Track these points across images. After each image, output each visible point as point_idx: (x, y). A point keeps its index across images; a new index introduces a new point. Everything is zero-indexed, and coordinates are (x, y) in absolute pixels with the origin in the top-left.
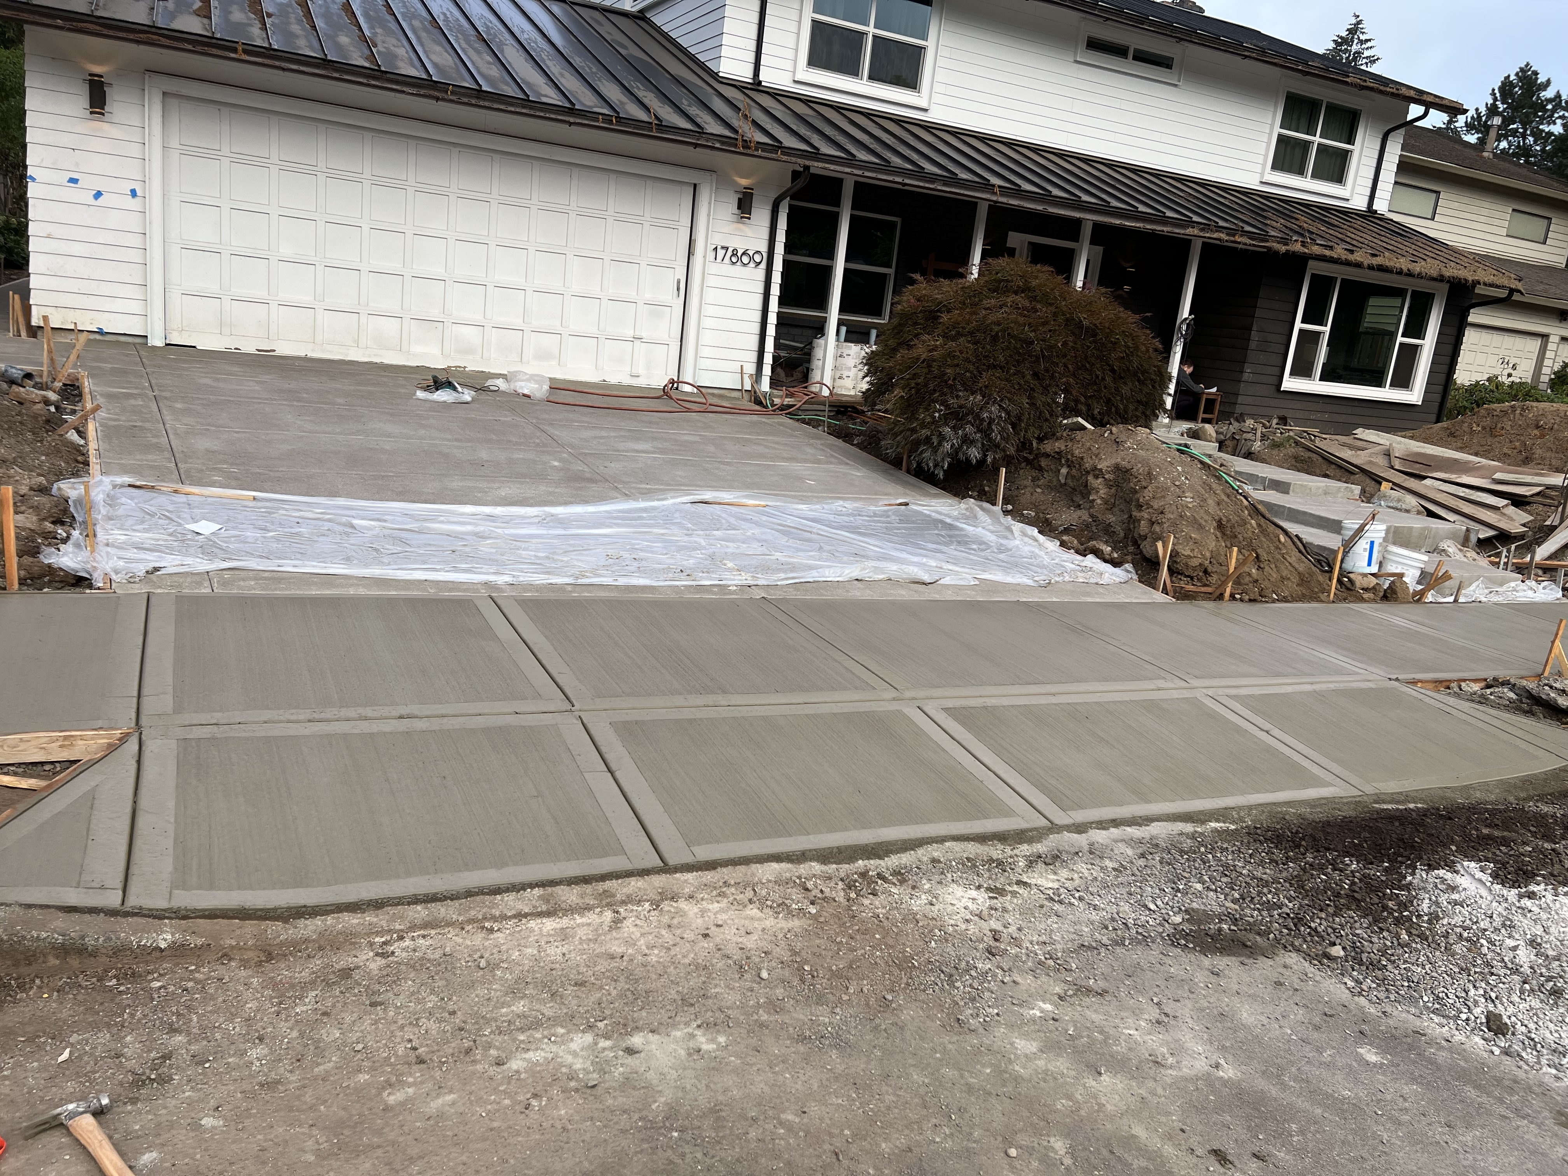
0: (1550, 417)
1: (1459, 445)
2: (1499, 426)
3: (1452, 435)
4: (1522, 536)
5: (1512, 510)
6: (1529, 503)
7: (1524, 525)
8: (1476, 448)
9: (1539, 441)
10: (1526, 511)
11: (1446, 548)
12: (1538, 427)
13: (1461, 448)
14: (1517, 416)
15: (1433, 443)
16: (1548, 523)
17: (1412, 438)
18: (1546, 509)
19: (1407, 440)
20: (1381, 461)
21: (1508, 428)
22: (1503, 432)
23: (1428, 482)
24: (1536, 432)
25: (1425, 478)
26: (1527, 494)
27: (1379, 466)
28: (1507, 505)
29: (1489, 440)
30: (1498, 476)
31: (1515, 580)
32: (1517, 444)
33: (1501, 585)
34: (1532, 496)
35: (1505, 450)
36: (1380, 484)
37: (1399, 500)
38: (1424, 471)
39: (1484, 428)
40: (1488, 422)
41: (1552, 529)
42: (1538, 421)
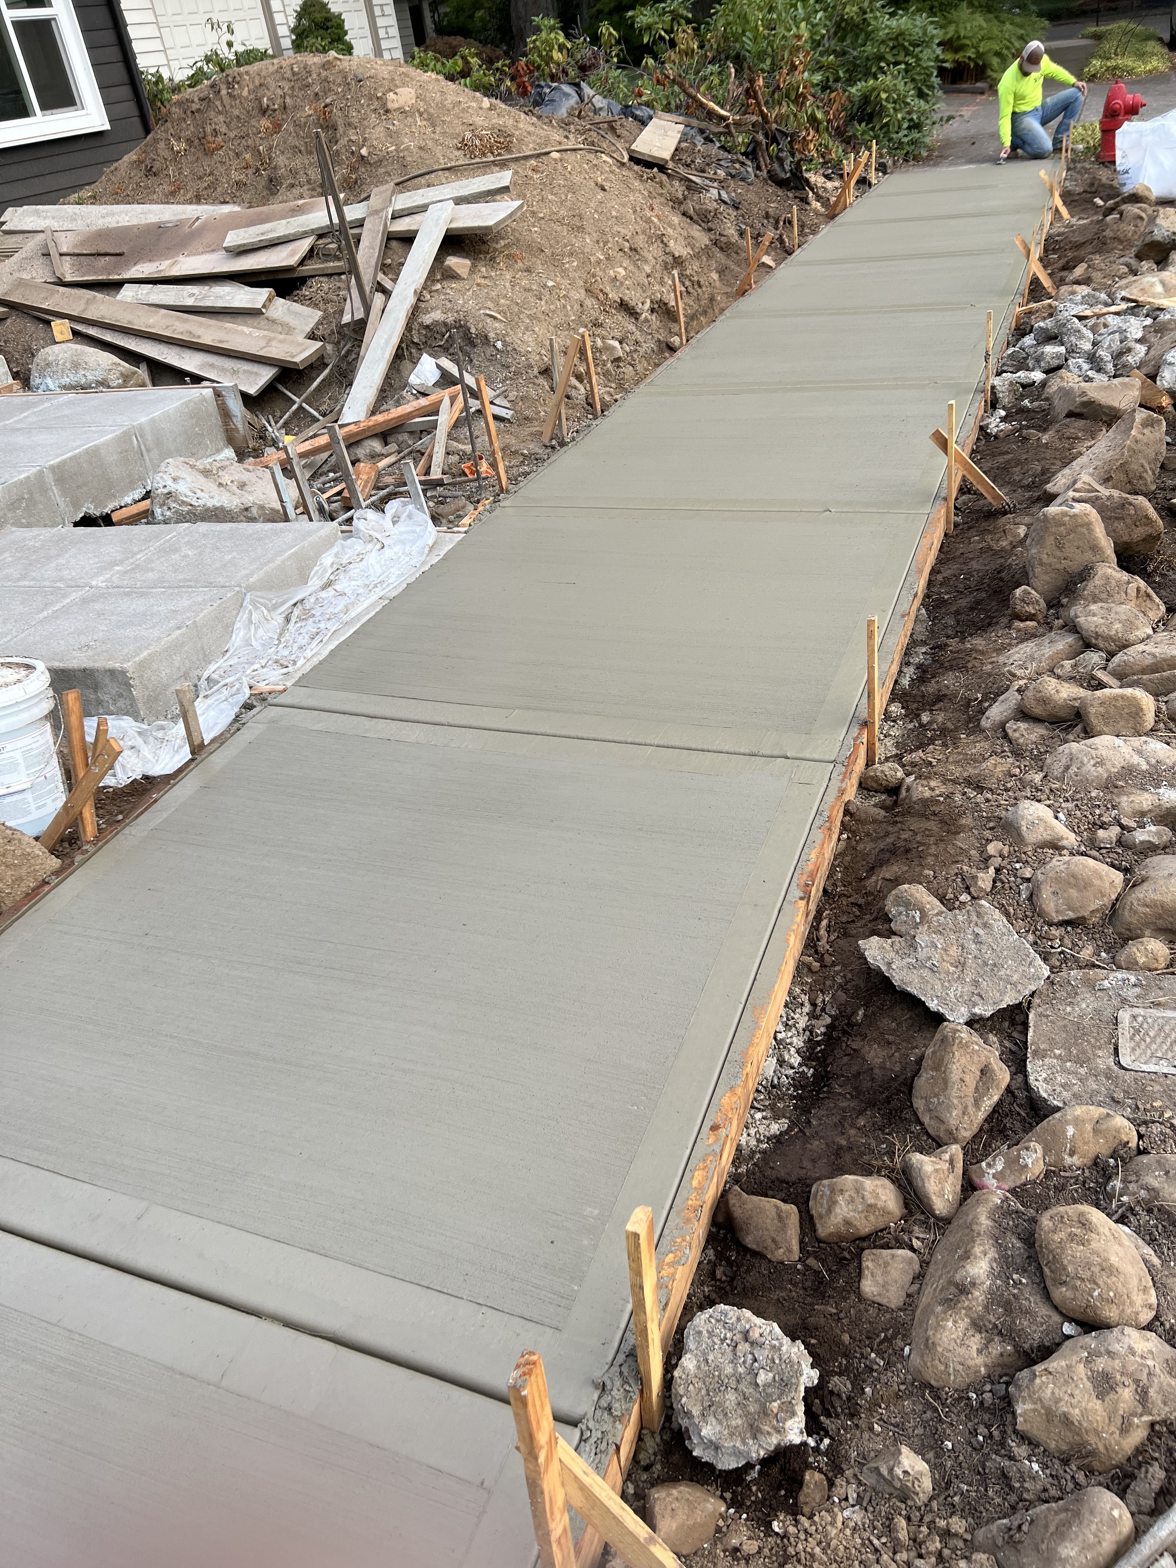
0: (273, 85)
1: (168, 188)
2: (209, 129)
3: (150, 172)
4: (317, 364)
5: (281, 307)
6: (303, 281)
7: (312, 336)
8: (193, 187)
9: (276, 139)
10: (301, 301)
11: (172, 486)
12: (264, 112)
13: (173, 194)
14: (227, 100)
15: (128, 200)
16: (346, 318)
17: (95, 200)
18: (334, 283)
19: (84, 208)
20: (38, 273)
21: (224, 129)
22: (219, 139)
23: (128, 293)
24: (265, 123)
25: (118, 285)
26: (293, 261)
27: (36, 287)
28: (270, 300)
29: (207, 164)
30: (235, 238)
31: (328, 543)
32: (248, 156)
33: (304, 580)
34: (302, 263)
35: (235, 176)
36: (48, 323)
37: (76, 366)
38: (116, 268)
39: (189, 142)
40: (189, 128)
41: (359, 327)
42: (259, 100)
